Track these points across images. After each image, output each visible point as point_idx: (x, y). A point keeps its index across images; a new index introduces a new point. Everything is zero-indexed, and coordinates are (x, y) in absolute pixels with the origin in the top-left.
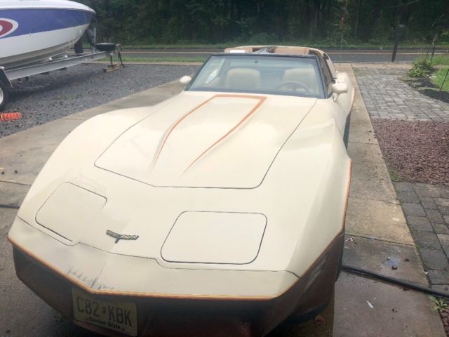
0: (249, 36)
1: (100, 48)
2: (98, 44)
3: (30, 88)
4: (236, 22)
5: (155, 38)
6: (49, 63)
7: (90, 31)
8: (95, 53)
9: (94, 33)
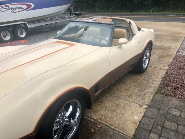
0: (149, 9)
1: (75, 14)
2: (75, 13)
3: (45, 30)
4: (143, 2)
5: (107, 10)
6: (48, 21)
7: (71, 7)
8: (72, 16)
9: (72, 8)
